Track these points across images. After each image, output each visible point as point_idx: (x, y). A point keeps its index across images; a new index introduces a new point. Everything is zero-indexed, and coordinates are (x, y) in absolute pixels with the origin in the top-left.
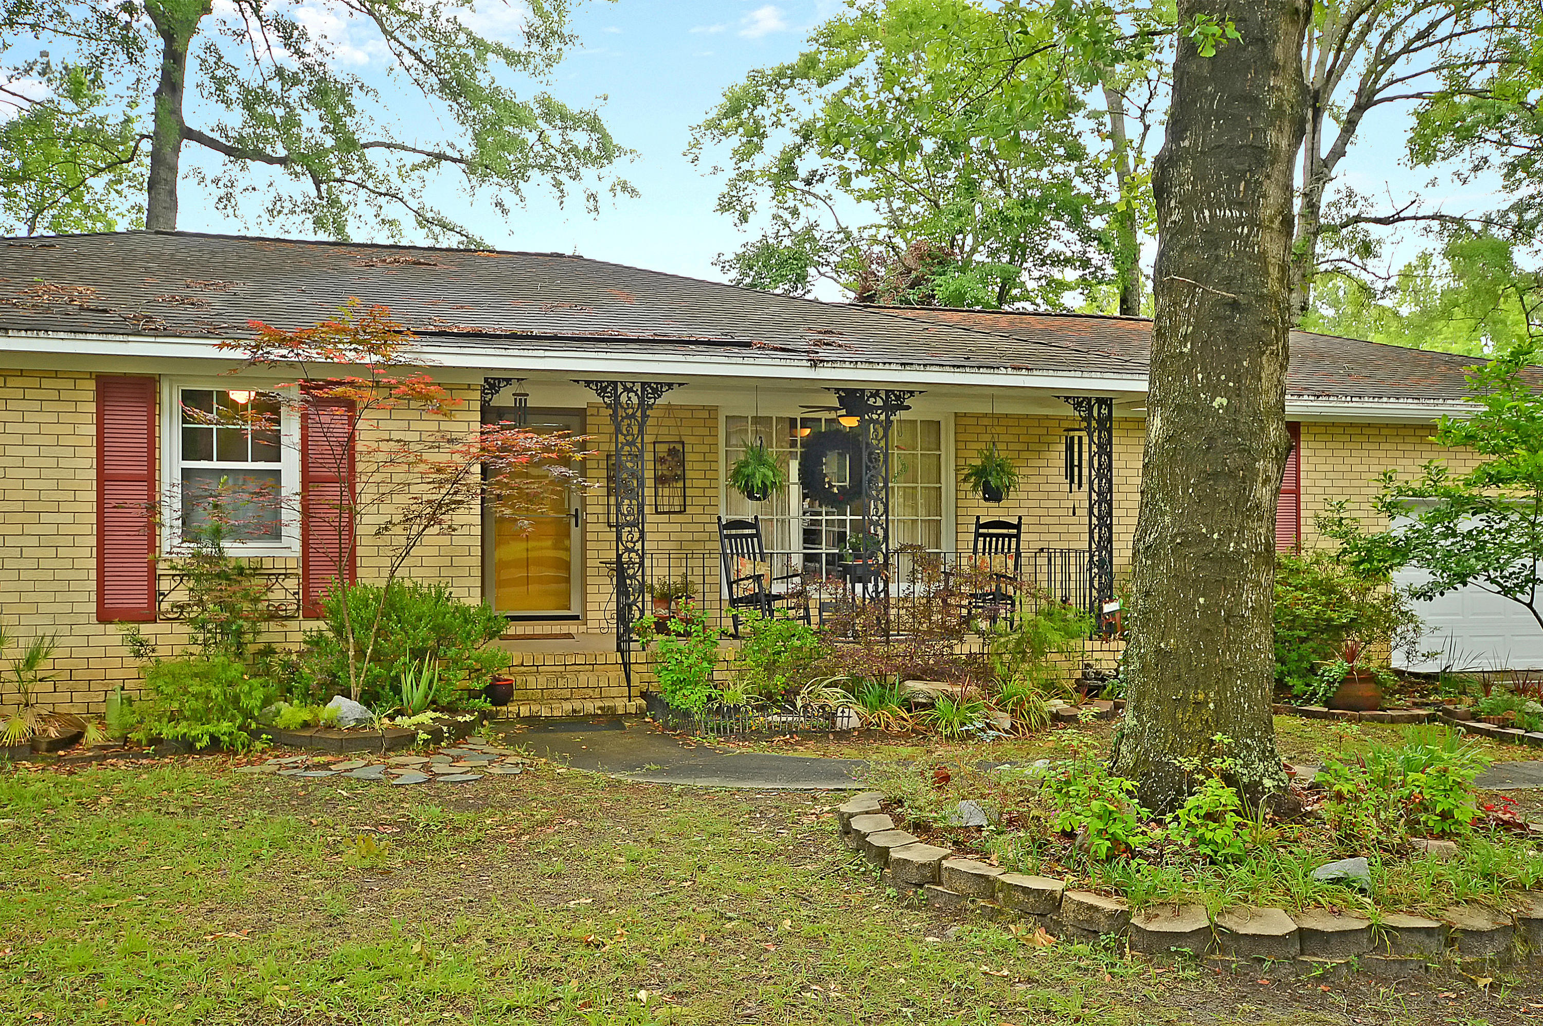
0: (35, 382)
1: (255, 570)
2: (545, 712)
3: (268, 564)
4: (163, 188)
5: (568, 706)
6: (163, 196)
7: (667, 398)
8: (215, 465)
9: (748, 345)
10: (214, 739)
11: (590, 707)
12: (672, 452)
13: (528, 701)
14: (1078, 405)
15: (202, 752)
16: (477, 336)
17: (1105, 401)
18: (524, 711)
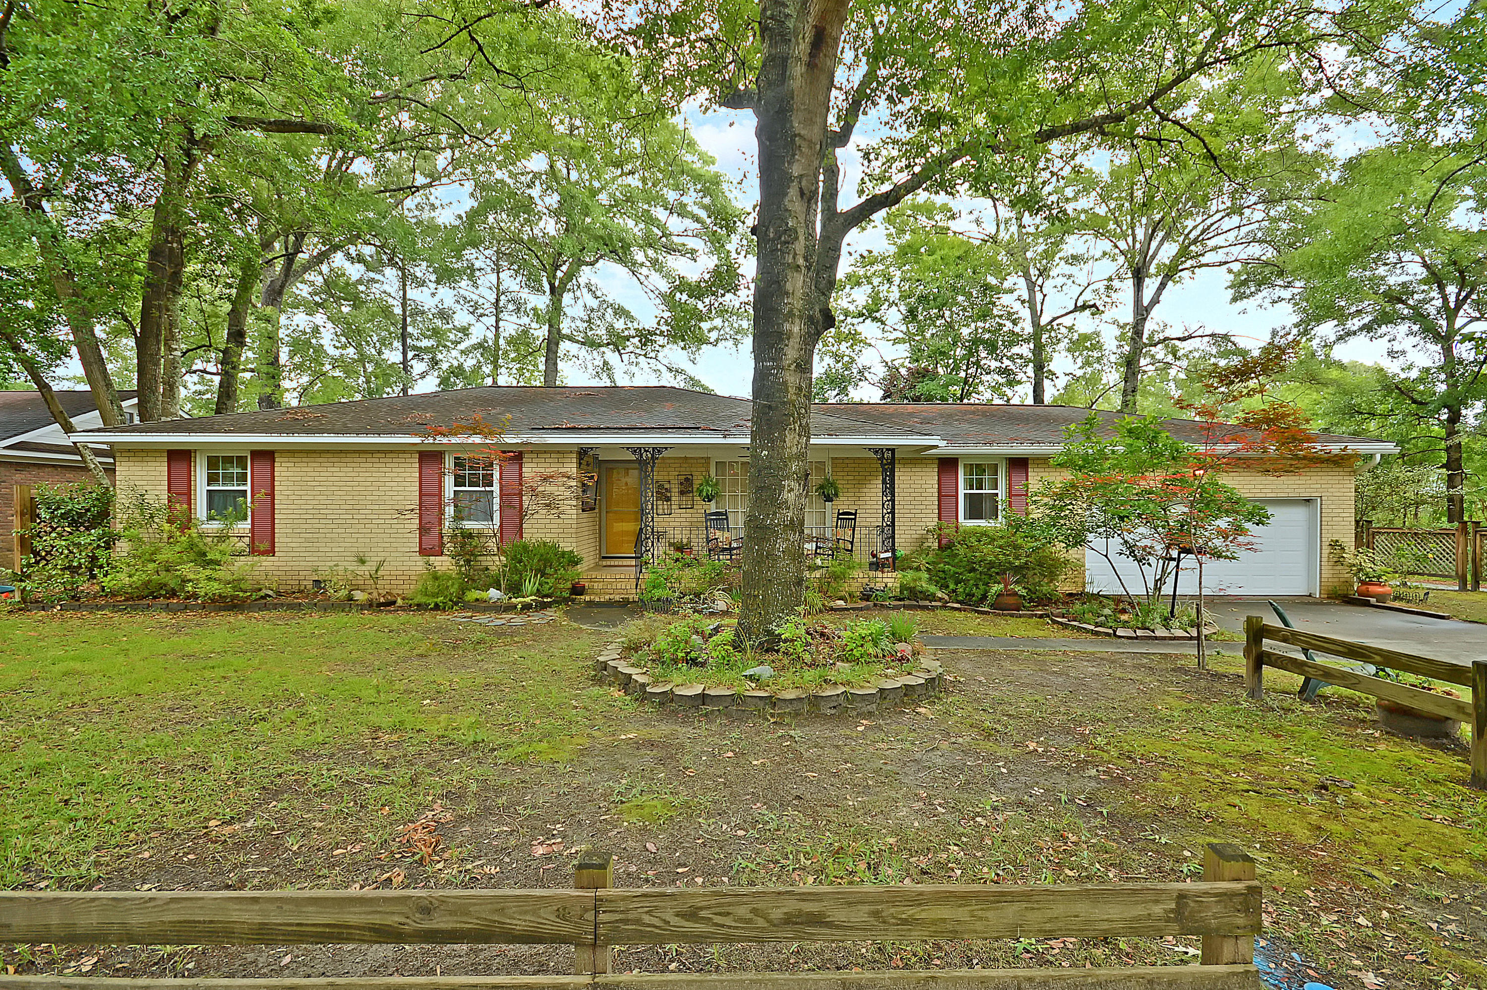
0: (396, 455)
1: (480, 535)
2: (597, 599)
3: (486, 531)
4: (551, 362)
5: (607, 597)
6: (551, 366)
7: (665, 454)
8: (467, 488)
9: (698, 428)
10: (437, 605)
11: (617, 598)
12: (687, 480)
13: (590, 594)
14: (876, 452)
15: (431, 609)
16: (573, 429)
17: (892, 450)
18: (587, 598)
